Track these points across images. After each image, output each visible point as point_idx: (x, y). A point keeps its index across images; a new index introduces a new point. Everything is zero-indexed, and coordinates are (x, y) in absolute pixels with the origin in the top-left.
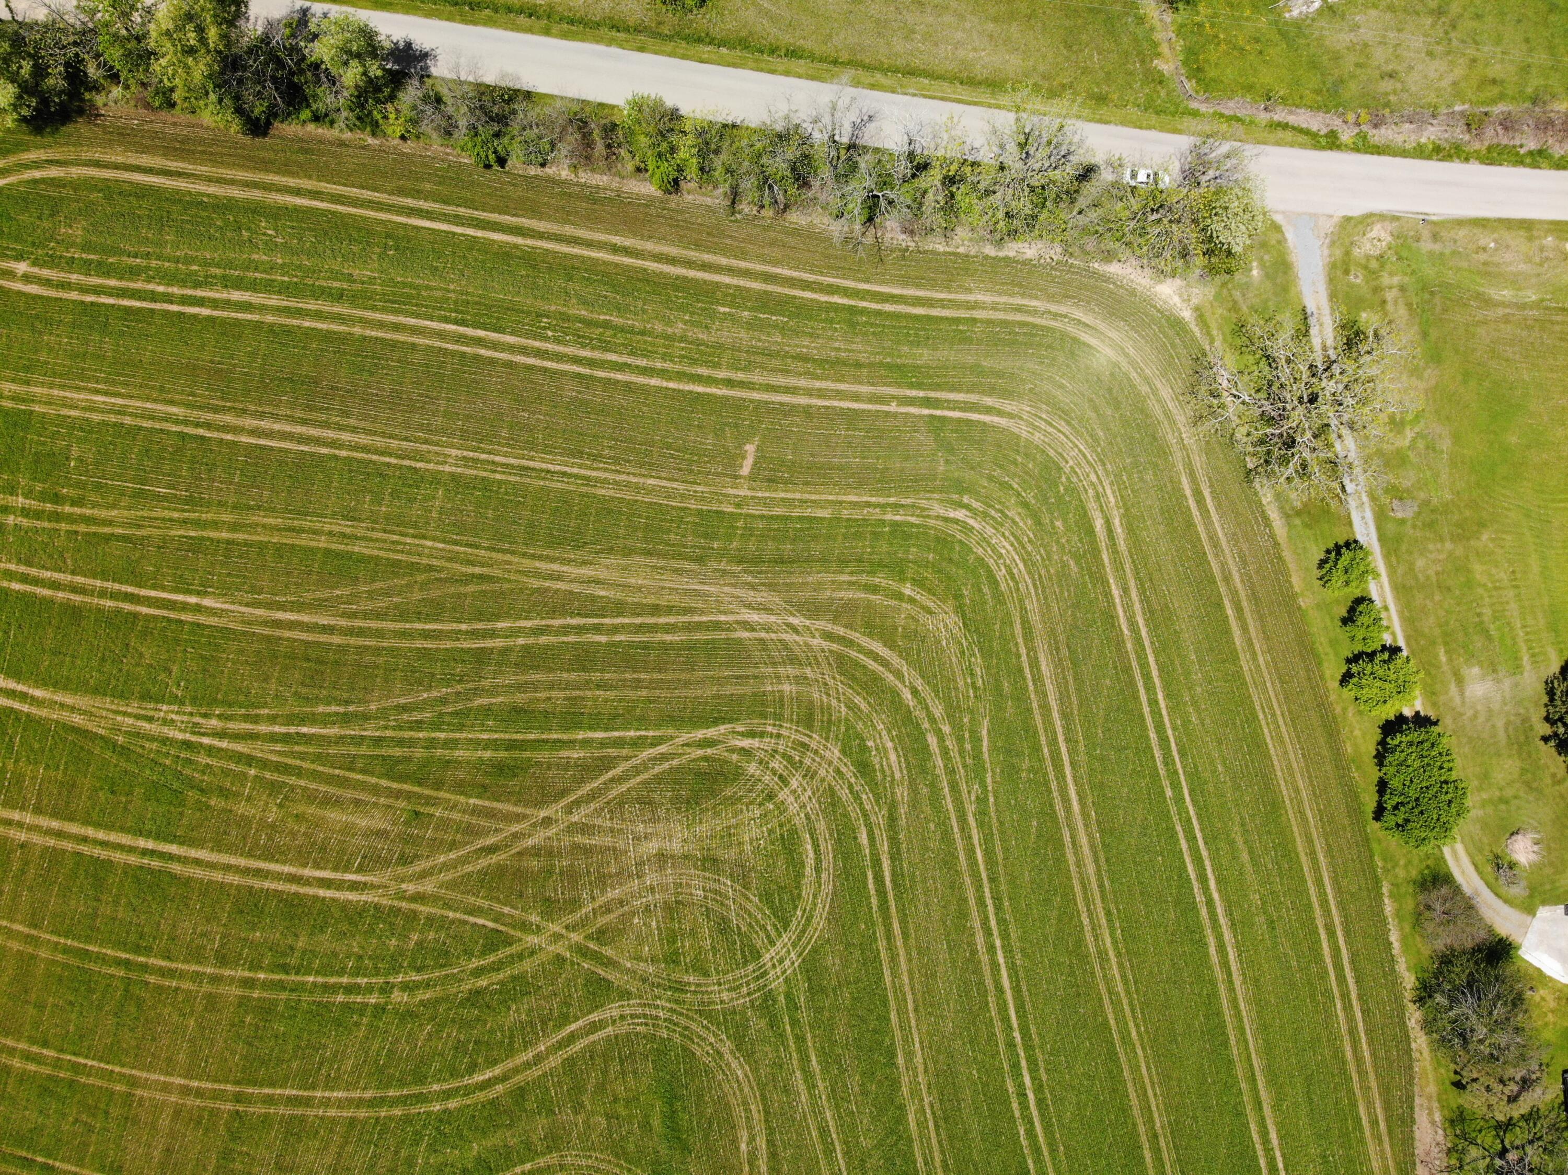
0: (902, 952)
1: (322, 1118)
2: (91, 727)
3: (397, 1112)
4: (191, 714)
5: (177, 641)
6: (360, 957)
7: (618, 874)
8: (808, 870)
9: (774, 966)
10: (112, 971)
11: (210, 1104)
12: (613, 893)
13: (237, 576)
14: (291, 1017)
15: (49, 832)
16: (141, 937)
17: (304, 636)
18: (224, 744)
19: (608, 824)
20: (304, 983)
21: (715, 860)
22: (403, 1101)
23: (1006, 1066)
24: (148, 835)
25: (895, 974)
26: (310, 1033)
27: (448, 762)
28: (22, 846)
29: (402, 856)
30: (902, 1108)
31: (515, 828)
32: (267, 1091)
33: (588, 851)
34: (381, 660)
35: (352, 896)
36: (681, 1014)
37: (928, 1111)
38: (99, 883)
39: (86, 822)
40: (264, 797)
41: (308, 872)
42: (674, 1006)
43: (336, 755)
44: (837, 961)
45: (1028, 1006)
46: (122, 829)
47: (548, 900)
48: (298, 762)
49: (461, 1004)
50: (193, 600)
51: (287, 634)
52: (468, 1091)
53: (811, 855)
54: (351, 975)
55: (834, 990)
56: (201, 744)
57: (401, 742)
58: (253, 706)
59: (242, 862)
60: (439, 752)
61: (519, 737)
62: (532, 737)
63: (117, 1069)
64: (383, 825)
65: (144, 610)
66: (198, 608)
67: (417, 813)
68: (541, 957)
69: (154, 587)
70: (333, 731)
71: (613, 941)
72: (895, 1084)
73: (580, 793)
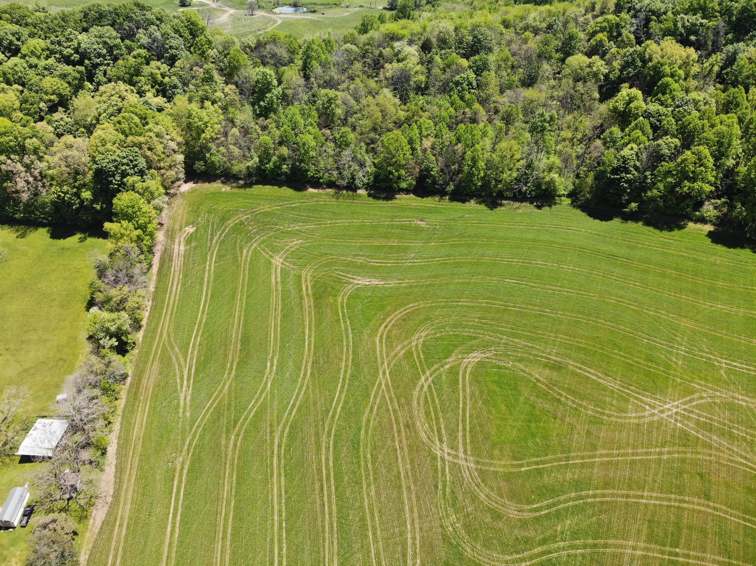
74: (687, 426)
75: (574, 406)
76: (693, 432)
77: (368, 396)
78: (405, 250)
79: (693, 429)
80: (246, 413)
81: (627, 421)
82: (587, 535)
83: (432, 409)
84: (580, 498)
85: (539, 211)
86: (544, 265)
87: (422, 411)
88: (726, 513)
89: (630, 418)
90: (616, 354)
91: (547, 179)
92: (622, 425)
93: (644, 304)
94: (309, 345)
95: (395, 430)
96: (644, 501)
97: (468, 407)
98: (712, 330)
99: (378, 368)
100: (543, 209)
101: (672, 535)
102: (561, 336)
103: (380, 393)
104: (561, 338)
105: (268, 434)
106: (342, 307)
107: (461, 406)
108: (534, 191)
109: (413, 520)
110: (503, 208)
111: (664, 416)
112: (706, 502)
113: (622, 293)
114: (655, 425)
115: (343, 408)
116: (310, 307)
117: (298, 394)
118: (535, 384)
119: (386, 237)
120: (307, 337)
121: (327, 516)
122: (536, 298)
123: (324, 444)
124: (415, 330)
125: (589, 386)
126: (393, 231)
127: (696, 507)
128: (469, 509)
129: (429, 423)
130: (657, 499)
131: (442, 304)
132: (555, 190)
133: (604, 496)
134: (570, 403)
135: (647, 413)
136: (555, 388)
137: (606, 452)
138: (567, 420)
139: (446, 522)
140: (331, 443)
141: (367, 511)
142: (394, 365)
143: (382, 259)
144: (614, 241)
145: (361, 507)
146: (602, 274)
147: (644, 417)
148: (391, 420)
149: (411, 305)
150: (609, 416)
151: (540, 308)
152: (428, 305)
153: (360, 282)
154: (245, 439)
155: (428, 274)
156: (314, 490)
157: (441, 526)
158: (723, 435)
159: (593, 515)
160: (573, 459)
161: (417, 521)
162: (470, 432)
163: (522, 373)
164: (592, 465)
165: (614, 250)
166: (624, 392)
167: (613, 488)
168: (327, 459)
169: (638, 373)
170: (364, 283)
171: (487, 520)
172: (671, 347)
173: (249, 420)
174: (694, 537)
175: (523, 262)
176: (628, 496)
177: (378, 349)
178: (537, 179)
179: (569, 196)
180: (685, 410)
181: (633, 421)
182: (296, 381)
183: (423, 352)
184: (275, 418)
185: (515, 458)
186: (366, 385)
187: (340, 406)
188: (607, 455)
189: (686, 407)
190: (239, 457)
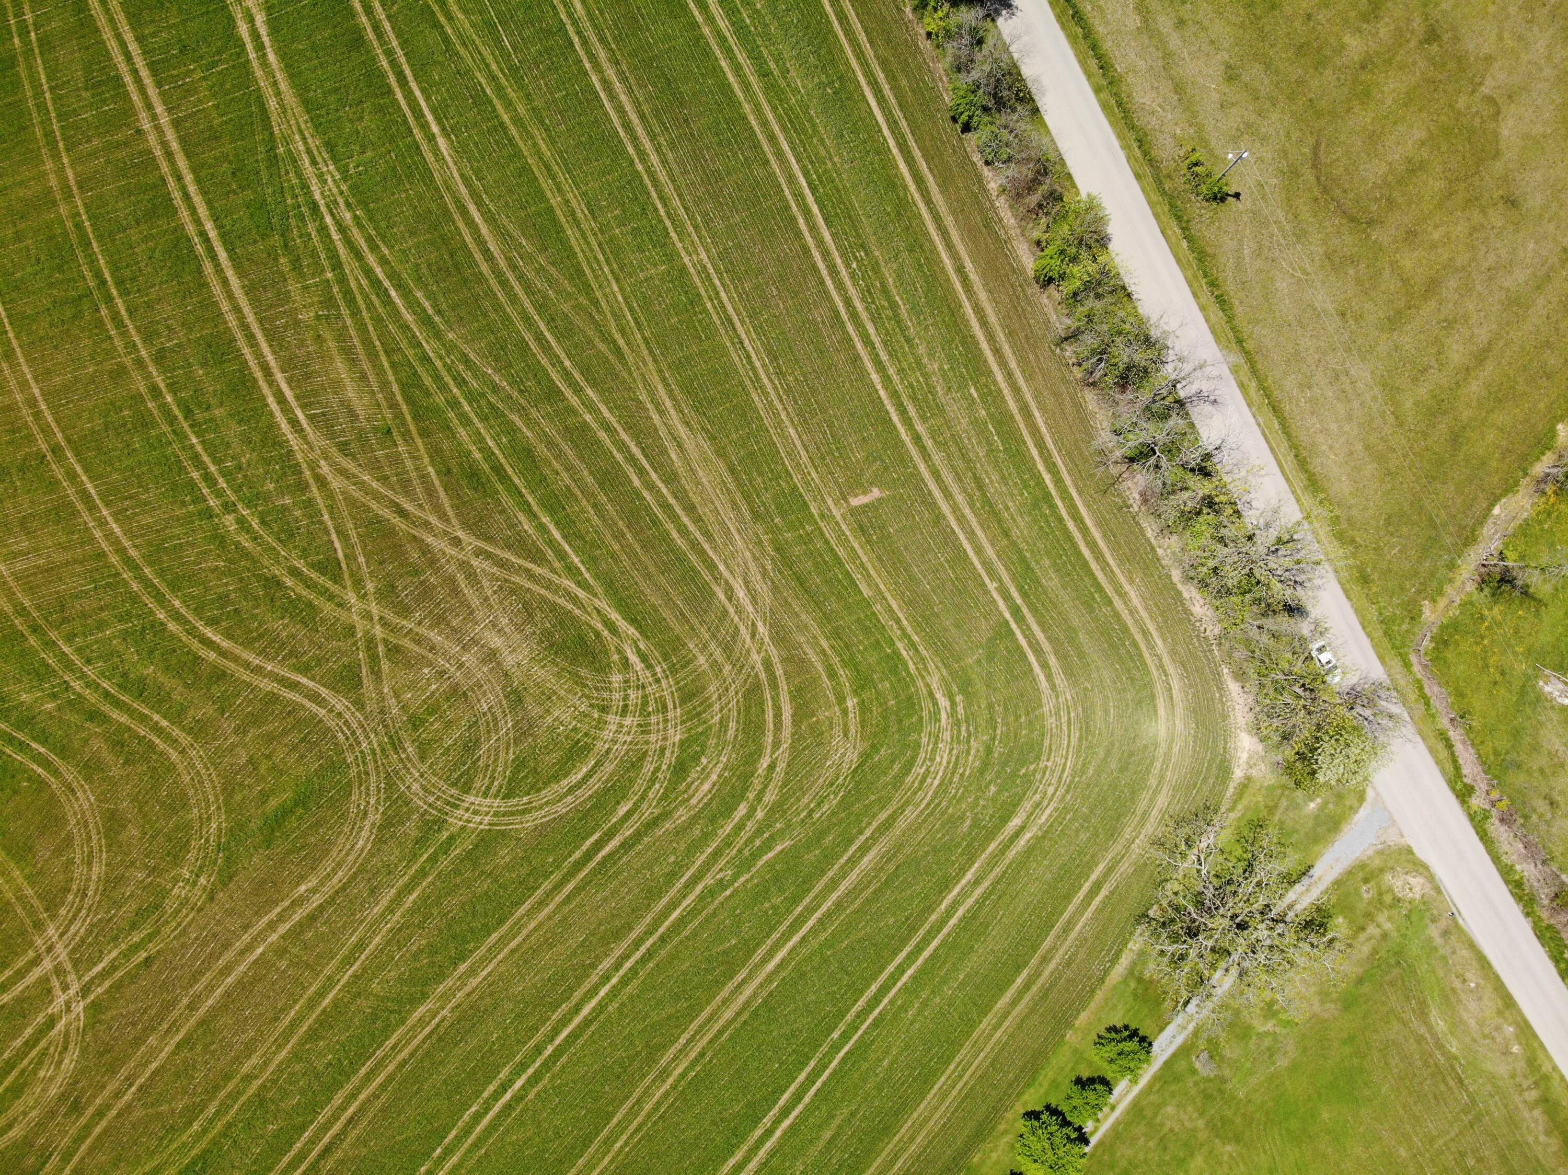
0: (552, 906)
1: (87, 529)
2: (274, 119)
3: (135, 586)
4: (342, 193)
5: (392, 139)
6: (240, 468)
7: (454, 630)
8: (564, 782)
9: (467, 810)
10: (88, 274)
11: (35, 429)
12: (434, 636)
13: (479, 152)
14: (151, 446)
15: (164, 144)
16: (134, 279)
17: (469, 240)
18: (336, 236)
19: (489, 593)
20: (186, 437)
21: (520, 701)
22: (149, 584)
23: (518, 1058)
24: (219, 227)
25: (530, 914)
26: (151, 470)
27: (449, 427)
28: (139, 131)
29: (346, 444)
30: (424, 996)
31: (433, 520)
32: (79, 469)
33: (455, 591)
34: (493, 316)
35: (285, 426)
36: (375, 762)
37: (437, 1020)
38: (151, 214)
39: (194, 170)
40: (316, 299)
41: (279, 377)
42: (378, 751)
43: (390, 332)
44: (507, 859)
45: (580, 1041)
46: (209, 204)
47: (393, 587)
48: (363, 307)
49: (259, 577)
50: (435, 129)
51: (461, 225)
52: (192, 631)
53: (580, 776)
54: (220, 471)
55: (482, 873)
56: (323, 218)
57: (437, 378)
58: (383, 238)
59: (251, 318)
60: (451, 414)
61: (510, 471)
62: (517, 481)
63: (11, 335)
64: (360, 411)
65: (400, 96)
66: (431, 138)
67: (389, 432)
68: (342, 615)
69: (423, 90)
70: (408, 317)
71: (396, 664)
72: (440, 976)
73: (499, 552)
109: (242, 953)
121: (362, 1097)
128: (140, 876)
139: (198, 896)
141: (293, 1041)
145: (296, 1056)
157: (212, 898)
161: (238, 945)
171: (136, 833)
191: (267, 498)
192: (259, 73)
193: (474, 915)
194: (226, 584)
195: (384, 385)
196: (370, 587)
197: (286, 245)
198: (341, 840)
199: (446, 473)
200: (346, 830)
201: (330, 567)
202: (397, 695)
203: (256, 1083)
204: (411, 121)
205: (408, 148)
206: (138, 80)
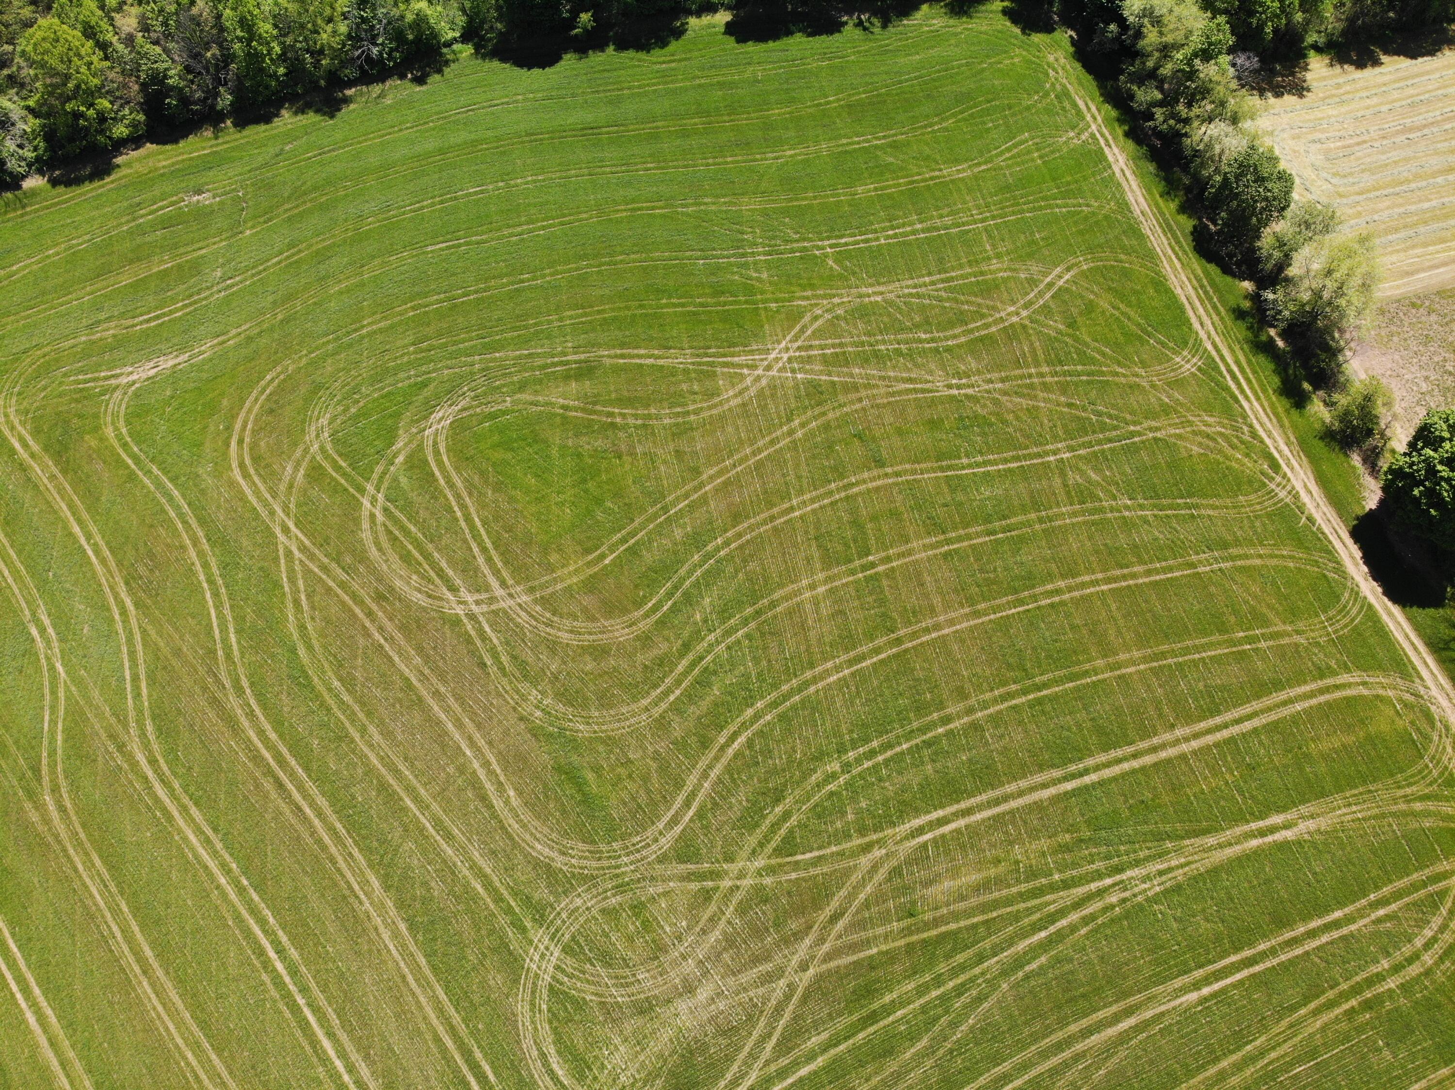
0: (435, 1022)
1: (834, 657)
2: (1197, 841)
3: (785, 688)
4: (1135, 896)
5: (1191, 948)
6: (880, 780)
7: (720, 954)
8: (552, 1050)
9: (547, 949)
10: (1045, 678)
11: (916, 628)
12: (715, 935)
13: (1188, 1034)
14: (900, 712)
15: (1163, 746)
16: (1043, 712)
17: (1101, 1015)
18: (1094, 886)
19: (751, 994)
20: (907, 740)
21: (642, 1012)
22: (786, 697)
23: (303, 969)
24: (1093, 785)
25: (435, 999)
26: (880, 709)
27: (915, 973)
28: (1173, 726)
29: (900, 875)
30: (387, 888)
31: (826, 947)
32: (882, 656)
33: (756, 960)
34: (1026, 1031)
35: (917, 822)
36: (609, 868)
37: (362, 897)
38: (1100, 731)
39: (1143, 769)
40: (1034, 862)
41: (961, 823)
42: (617, 871)
43: (1006, 927)
44: (492, 982)
45: (299, 1033)
46: (1115, 779)
47: (766, 901)
48: (1030, 904)
49: (785, 785)
50: (1206, 991)
51: (1114, 1008)
52: (744, 726)
53: (555, 1066)
54: (878, 764)
55: (484, 956)
56: (1110, 876)
57: (963, 968)
58: (1096, 930)
59: (1013, 804)
60: (927, 977)
61: (871, 1029)
62: (861, 1035)
63: (992, 617)
64: (930, 891)
65: (1233, 958)
66: (1196, 986)
67: (912, 915)
68: (745, 853)
69: (1241, 982)
70: (1022, 946)
71: (694, 897)
72: (401, 905)
73: (791, 1007)
74: (812, 371)
75: (639, 422)
76: (823, 378)
77: (277, 585)
78: (195, 268)
79: (821, 372)
80: (45, 742)
81: (726, 407)
82: (740, 605)
83: (410, 547)
84: (708, 557)
85: (424, 88)
86: (482, 192)
87: (394, 558)
88: (914, 472)
89: (728, 400)
90: (667, 306)
91: (410, 17)
92: (722, 417)
93: (672, 198)
94: (97, 552)
95: (361, 615)
96: (797, 514)
97: (472, 510)
98: (791, 200)
99: (268, 528)
100: (430, 80)
101: (855, 541)
102: (569, 313)
103: (297, 568)
104: (571, 317)
105: (116, 754)
106: (125, 445)
107: (459, 514)
108: (396, 49)
109: (470, 738)
110: (352, 106)
111: (774, 373)
112: (881, 471)
113: (631, 193)
114: (767, 393)
115: (239, 632)
116: (52, 478)
117: (132, 654)
118: (563, 417)
119: (139, 259)
120: (83, 541)
121: (316, 822)
122: (497, 262)
123: (239, 712)
124: (303, 421)
125: (648, 380)
126: (148, 239)
127: (870, 485)
128: (553, 667)
129: (417, 572)
130: (813, 501)
131: (330, 347)
132: (435, 35)
133: (739, 535)
134: (631, 421)
135: (749, 381)
136: (598, 408)
137: (716, 469)
138: (639, 450)
139: (526, 709)
140: (252, 702)
141: (383, 771)
142: (299, 505)
143: (157, 308)
144: (580, 99)
145: (370, 771)
146: (586, 171)
147: (747, 388)
148: (343, 603)
149: (268, 377)
150: (696, 412)
151: (512, 279)
152: (304, 361)
153: (135, 377)
154: (75, 787)
155: (270, 299)
156: (266, 797)
157: (521, 719)
158: (867, 361)
159: (736, 572)
160: (674, 504)
161: (477, 736)
162: (496, 548)
163: (534, 409)
164: (704, 500)
165: (588, 117)
166: (704, 364)
167: (748, 517)
168: (261, 733)
169: (711, 323)
170: (144, 376)
171: (588, 668)
172: (743, 255)
173: (59, 751)
174: (885, 528)
175: (441, 202)
176: (772, 518)
177: (248, 492)
178: (389, 23)
179: (466, 37)
180: (799, 348)
181: (734, 403)
182: (111, 634)
183: (340, 455)
184: (113, 720)
185: (587, 551)
186: (261, 569)
187: (232, 630)
188: (720, 473)
189: (799, 343)
190: (84, 825)
191: (854, 799)
192: (1238, 830)
193: (448, 944)
194: (781, 758)
195: (955, 916)
196: (768, 881)
197: (1082, 841)
198: (546, 830)
199: (871, 964)
200: (554, 836)
201: (788, 847)
202: (666, 894)
203: (357, 737)
204: (1210, 968)
205: (1185, 963)
206: (1218, 728)
